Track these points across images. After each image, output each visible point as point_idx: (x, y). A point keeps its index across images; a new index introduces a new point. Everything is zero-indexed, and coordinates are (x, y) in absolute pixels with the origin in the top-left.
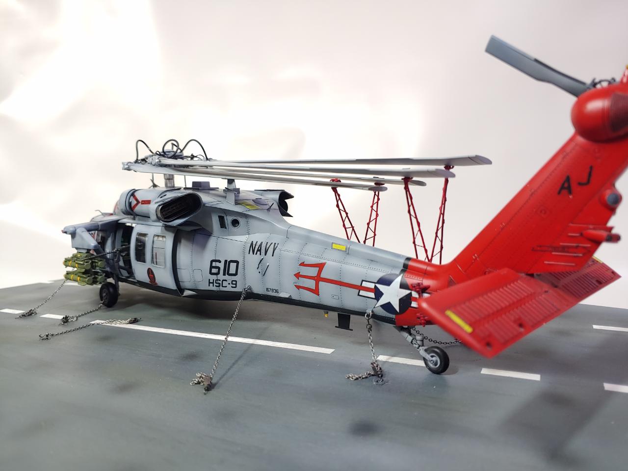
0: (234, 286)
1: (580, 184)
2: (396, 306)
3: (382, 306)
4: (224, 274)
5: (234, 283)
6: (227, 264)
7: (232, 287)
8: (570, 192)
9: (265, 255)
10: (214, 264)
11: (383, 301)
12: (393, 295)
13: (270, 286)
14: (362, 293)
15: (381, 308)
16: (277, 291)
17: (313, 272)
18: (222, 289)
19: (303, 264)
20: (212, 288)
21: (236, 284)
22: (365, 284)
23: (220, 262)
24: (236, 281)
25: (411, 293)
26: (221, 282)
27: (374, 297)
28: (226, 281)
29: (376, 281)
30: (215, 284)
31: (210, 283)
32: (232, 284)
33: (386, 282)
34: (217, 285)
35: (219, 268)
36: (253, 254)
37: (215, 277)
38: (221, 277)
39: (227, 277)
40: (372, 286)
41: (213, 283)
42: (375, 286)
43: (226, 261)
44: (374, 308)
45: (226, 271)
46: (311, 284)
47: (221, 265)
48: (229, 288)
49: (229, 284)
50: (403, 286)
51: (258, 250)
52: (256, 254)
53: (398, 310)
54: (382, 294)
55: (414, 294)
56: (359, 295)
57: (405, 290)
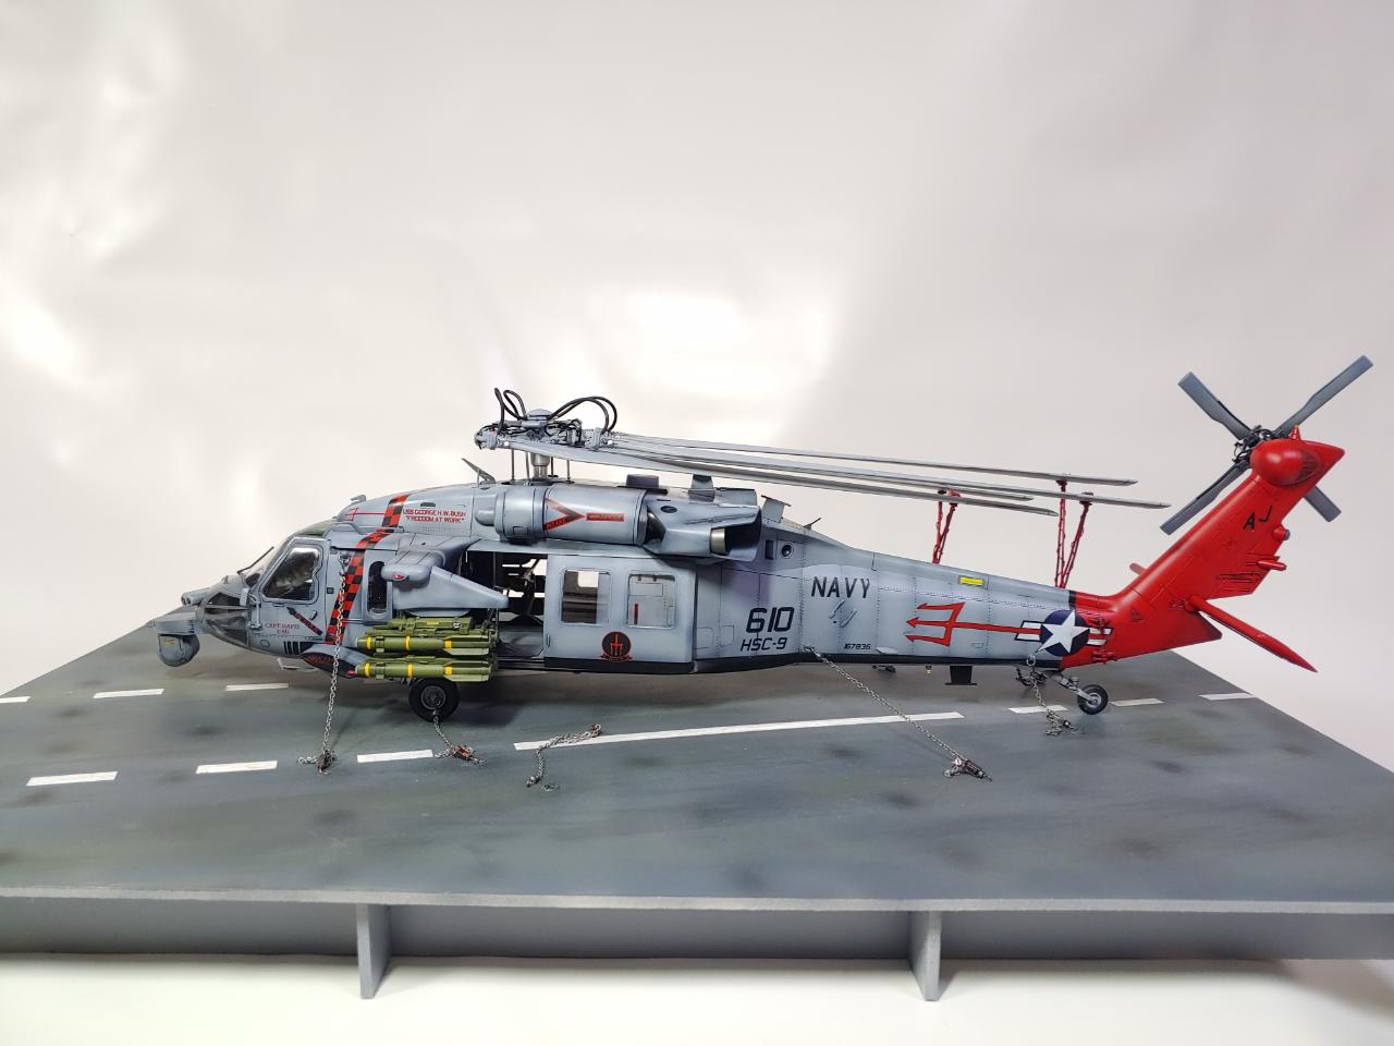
0: (782, 646)
1: (1261, 520)
3: (1047, 649)
6: (776, 613)
7: (778, 648)
8: (1253, 528)
9: (849, 596)
10: (756, 616)
11: (1050, 642)
12: (1064, 634)
13: (852, 640)
14: (1021, 636)
16: (867, 646)
17: (945, 615)
18: (761, 652)
19: (924, 607)
20: (746, 653)
21: (784, 643)
22: (1026, 625)
23: (764, 611)
24: (786, 639)
25: (1087, 631)
26: (761, 643)
27: (1038, 639)
28: (771, 639)
29: (1043, 621)
30: (752, 646)
31: (743, 645)
32: (779, 643)
33: (1057, 619)
34: (755, 647)
35: (762, 621)
36: (822, 595)
37: (753, 636)
38: (764, 634)
39: (772, 634)
40: (1038, 626)
41: (749, 645)
42: (1042, 626)
43: (774, 609)
44: (1036, 651)
45: (774, 626)
46: (940, 632)
47: (767, 617)
48: (773, 651)
49: (774, 644)
50: (1079, 622)
51: (832, 590)
52: (829, 595)
53: (1069, 650)
54: (1050, 634)
55: (1093, 631)
56: (1016, 639)
57: (1080, 628)
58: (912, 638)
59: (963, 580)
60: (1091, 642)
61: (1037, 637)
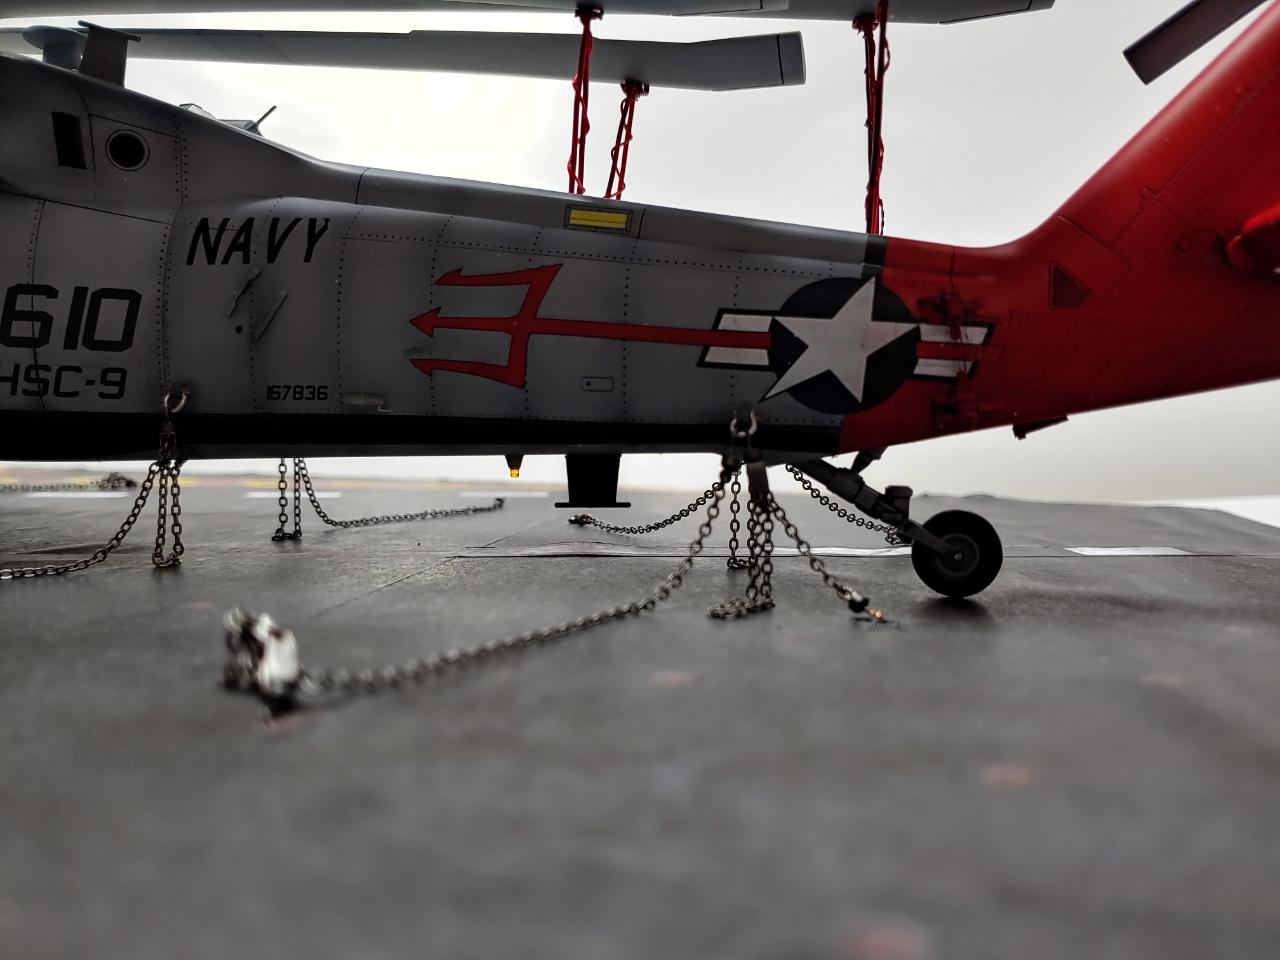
0: (115, 390)
2: (854, 381)
3: (796, 391)
4: (70, 344)
5: (114, 377)
6: (86, 303)
7: (102, 395)
9: (272, 258)
11: (801, 371)
12: (841, 345)
14: (716, 354)
15: (788, 397)
16: (318, 393)
17: (505, 302)
18: (53, 402)
21: (121, 384)
22: (729, 322)
23: (51, 293)
24: (123, 372)
25: (918, 330)
26: (51, 376)
27: (765, 362)
28: (78, 369)
29: (777, 307)
30: (22, 384)
32: (104, 382)
34: (33, 387)
35: (46, 320)
36: (211, 260)
38: (54, 352)
39: (81, 355)
40: (762, 324)
42: (775, 324)
43: (80, 293)
44: (763, 399)
46: (495, 347)
47: (58, 309)
48: (91, 401)
49: (90, 383)
50: (886, 310)
51: (234, 246)
52: (226, 261)
53: (858, 394)
54: (800, 347)
55: (930, 333)
56: (701, 363)
57: (892, 325)
58: (427, 366)
59: (576, 216)
60: (925, 367)
61: (760, 357)
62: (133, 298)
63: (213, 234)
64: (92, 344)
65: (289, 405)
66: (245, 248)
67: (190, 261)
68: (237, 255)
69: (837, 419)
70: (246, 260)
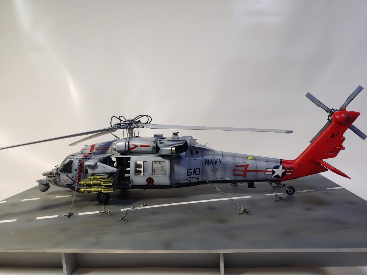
1: (336, 135)
2: (280, 175)
3: (274, 176)
4: (194, 175)
6: (195, 170)
7: (197, 180)
8: (334, 138)
10: (189, 171)
11: (275, 174)
12: (279, 172)
13: (217, 177)
14: (266, 173)
15: (274, 177)
16: (222, 178)
17: (243, 168)
18: (192, 181)
19: (237, 166)
20: (187, 181)
21: (198, 178)
22: (267, 170)
23: (191, 169)
24: (199, 177)
25: (286, 171)
26: (191, 178)
27: (272, 174)
28: (194, 177)
29: (272, 168)
30: (189, 180)
31: (186, 179)
32: (197, 178)
33: (277, 167)
34: (190, 180)
35: (191, 172)
36: (208, 164)
37: (189, 177)
38: (192, 176)
40: (271, 170)
41: (188, 179)
42: (272, 170)
43: (194, 169)
44: (271, 177)
45: (195, 173)
46: (242, 173)
47: (192, 171)
48: (195, 181)
49: (195, 179)
50: (283, 168)
51: (211, 163)
52: (210, 164)
53: (281, 176)
54: (275, 172)
55: (287, 170)
56: (265, 174)
57: (284, 170)
58: (235, 175)
59: (249, 158)
60: (287, 174)
61: (271, 173)
62: (200, 169)
63: (208, 161)
64: (196, 174)
65: (218, 180)
66: (212, 163)
67: (205, 164)
68: (211, 164)
69: (279, 179)
70: (212, 164)
